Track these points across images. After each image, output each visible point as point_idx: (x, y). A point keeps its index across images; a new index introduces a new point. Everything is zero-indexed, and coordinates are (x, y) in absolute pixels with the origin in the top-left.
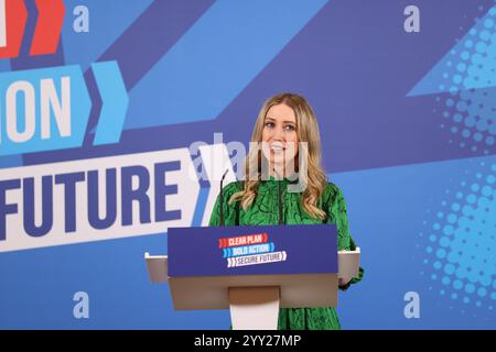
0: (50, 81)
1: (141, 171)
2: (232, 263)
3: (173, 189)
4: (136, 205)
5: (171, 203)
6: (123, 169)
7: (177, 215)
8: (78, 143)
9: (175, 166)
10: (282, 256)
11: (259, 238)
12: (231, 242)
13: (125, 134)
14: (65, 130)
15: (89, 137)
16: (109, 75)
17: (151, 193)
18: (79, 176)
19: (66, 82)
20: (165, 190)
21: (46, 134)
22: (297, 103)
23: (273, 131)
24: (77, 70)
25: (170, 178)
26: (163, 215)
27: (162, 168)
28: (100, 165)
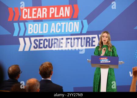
0: (76, 22)
1: (89, 38)
2: (101, 62)
3: (94, 41)
4: (88, 43)
5: (94, 44)
6: (86, 38)
7: (94, 46)
8: (80, 33)
9: (95, 38)
10: (110, 62)
11: (106, 58)
12: (101, 58)
13: (87, 32)
14: (78, 30)
15: (81, 32)
16: (85, 22)
17: (91, 42)
18: (79, 38)
19: (78, 23)
20: (93, 41)
21: (74, 31)
22: (107, 33)
23: (104, 38)
24: (80, 21)
25: (94, 40)
26: (92, 45)
27: (93, 38)
28: (83, 36)
